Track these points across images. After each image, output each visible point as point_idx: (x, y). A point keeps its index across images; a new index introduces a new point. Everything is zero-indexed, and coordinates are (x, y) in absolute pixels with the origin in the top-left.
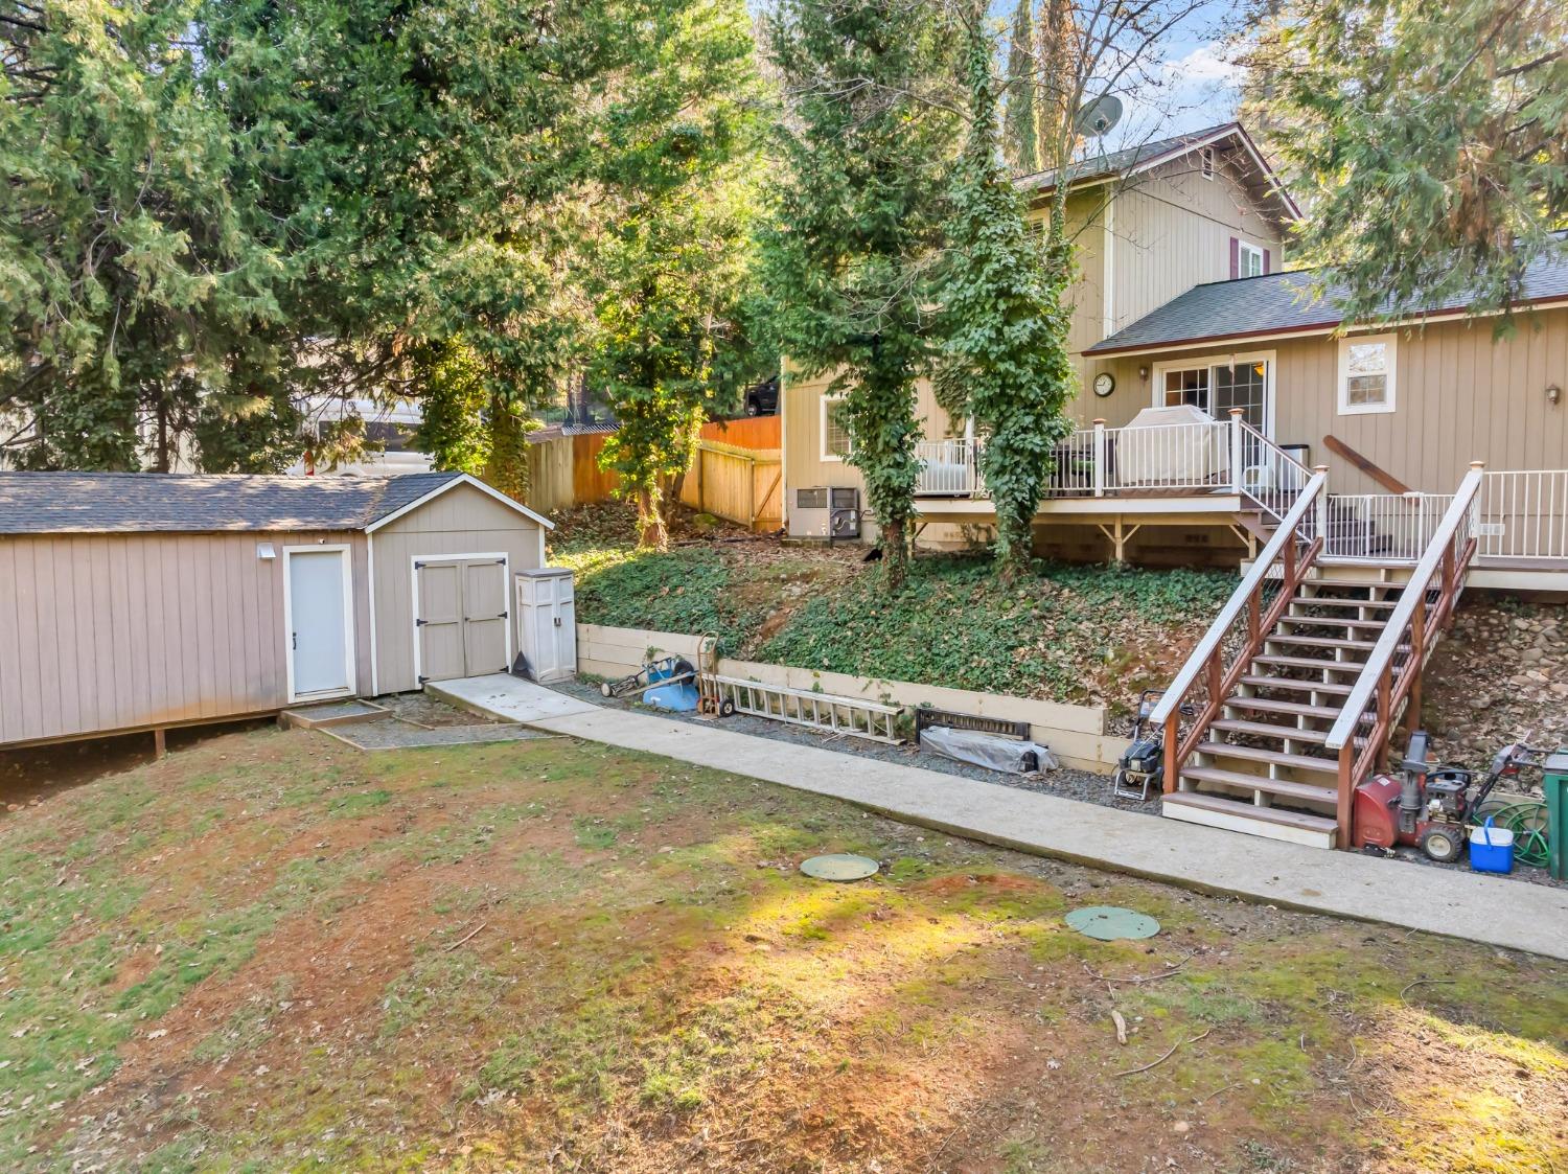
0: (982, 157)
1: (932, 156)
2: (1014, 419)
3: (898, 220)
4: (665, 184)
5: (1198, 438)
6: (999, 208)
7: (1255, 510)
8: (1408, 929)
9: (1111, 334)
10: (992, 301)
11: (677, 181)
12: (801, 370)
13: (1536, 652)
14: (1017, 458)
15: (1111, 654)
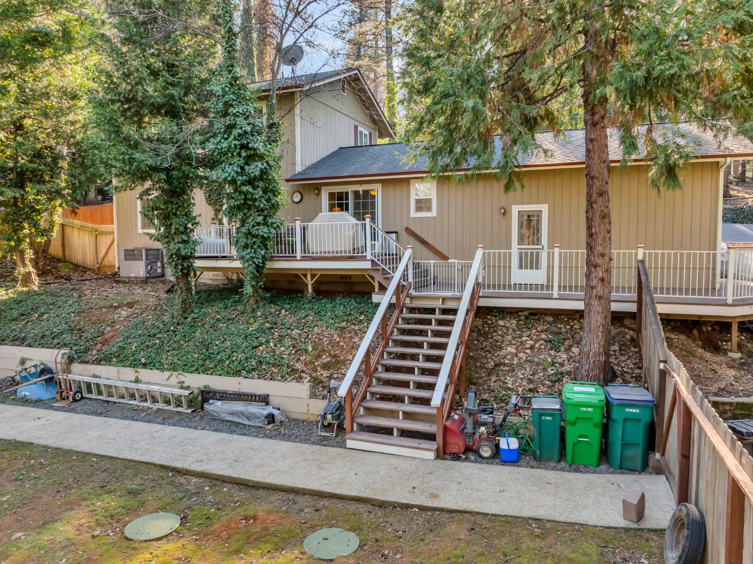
0: (230, 68)
1: (200, 64)
2: (252, 218)
3: (180, 99)
4: (26, 62)
5: (349, 230)
6: (241, 99)
7: (378, 268)
8: (486, 514)
9: (300, 170)
10: (238, 151)
11: (35, 60)
12: (120, 185)
13: (510, 337)
14: (254, 240)
15: (310, 349)
